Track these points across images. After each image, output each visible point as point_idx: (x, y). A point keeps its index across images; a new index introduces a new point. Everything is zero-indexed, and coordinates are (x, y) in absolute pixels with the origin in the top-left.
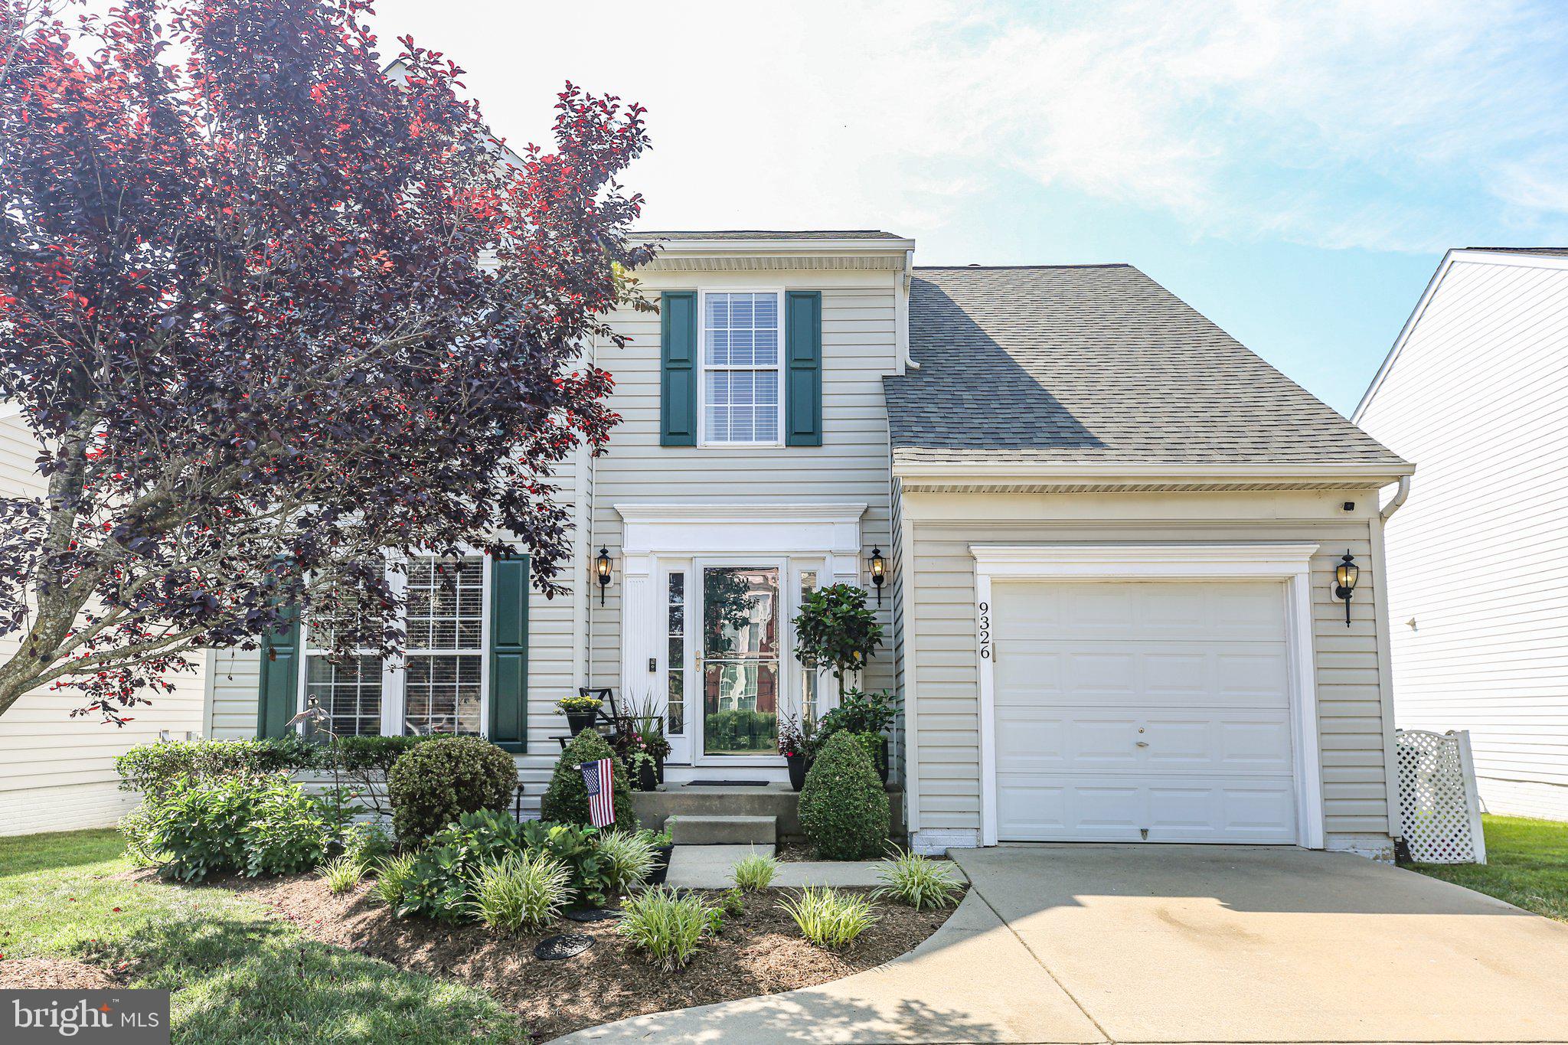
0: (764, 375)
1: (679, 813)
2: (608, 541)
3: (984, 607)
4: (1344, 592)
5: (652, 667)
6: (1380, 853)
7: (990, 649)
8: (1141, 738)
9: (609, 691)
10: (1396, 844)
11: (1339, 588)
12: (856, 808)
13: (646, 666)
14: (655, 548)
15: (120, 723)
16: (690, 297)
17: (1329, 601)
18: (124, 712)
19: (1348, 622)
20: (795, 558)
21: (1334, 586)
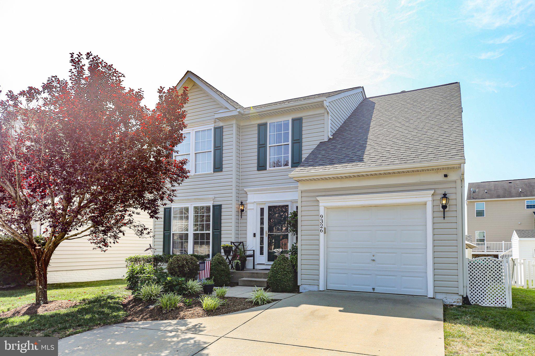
0: (279, 147)
1: (246, 277)
2: (243, 199)
3: (321, 216)
4: (444, 207)
5: (255, 235)
6: (456, 300)
7: (323, 229)
8: (373, 258)
9: (243, 242)
10: (463, 297)
11: (443, 205)
12: (279, 277)
13: (252, 235)
14: (255, 201)
15: (105, 251)
16: (265, 124)
17: (439, 210)
18: (105, 248)
19: (444, 218)
20: (294, 202)
21: (441, 205)
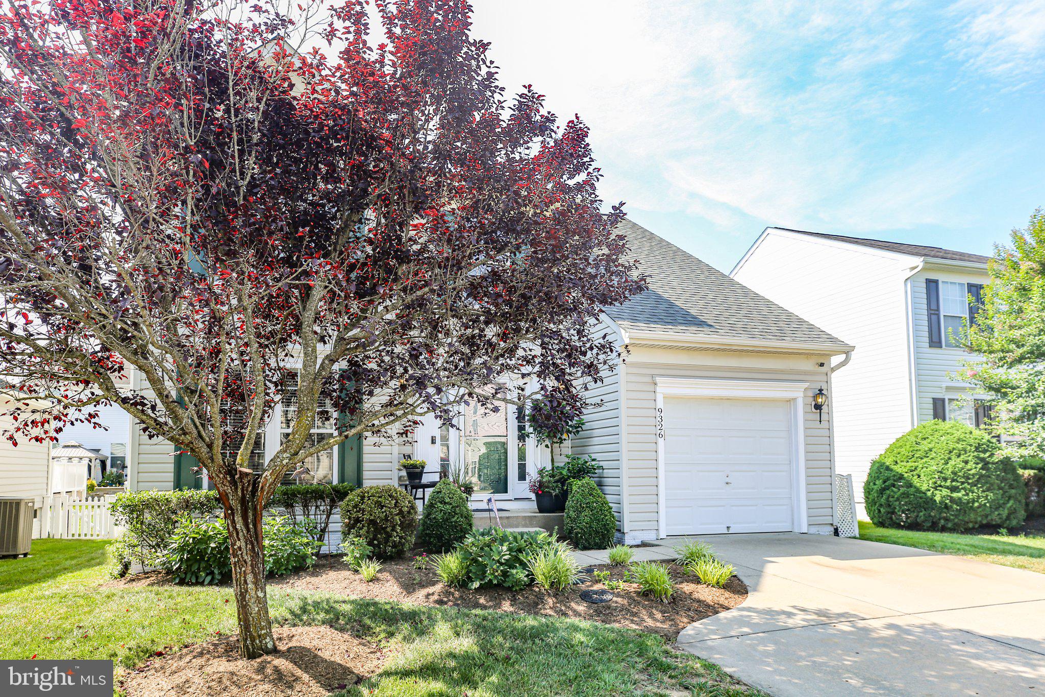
3: (660, 410)
4: (818, 407)
5: (433, 441)
6: (828, 532)
7: (663, 433)
8: (728, 480)
10: (834, 529)
11: (816, 405)
13: (429, 441)
17: (810, 411)
19: (820, 421)
21: (813, 403)
